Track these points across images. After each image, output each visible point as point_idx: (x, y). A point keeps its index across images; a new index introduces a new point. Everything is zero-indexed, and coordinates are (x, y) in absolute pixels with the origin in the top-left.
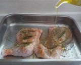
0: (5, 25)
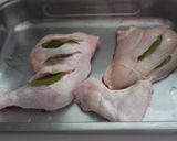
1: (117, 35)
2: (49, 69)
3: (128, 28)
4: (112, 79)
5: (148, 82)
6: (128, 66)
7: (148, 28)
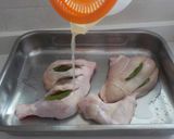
0: (20, 54)
1: (109, 61)
2: (60, 87)
3: (117, 56)
4: (106, 95)
5: (132, 98)
6: (118, 85)
7: (133, 56)
